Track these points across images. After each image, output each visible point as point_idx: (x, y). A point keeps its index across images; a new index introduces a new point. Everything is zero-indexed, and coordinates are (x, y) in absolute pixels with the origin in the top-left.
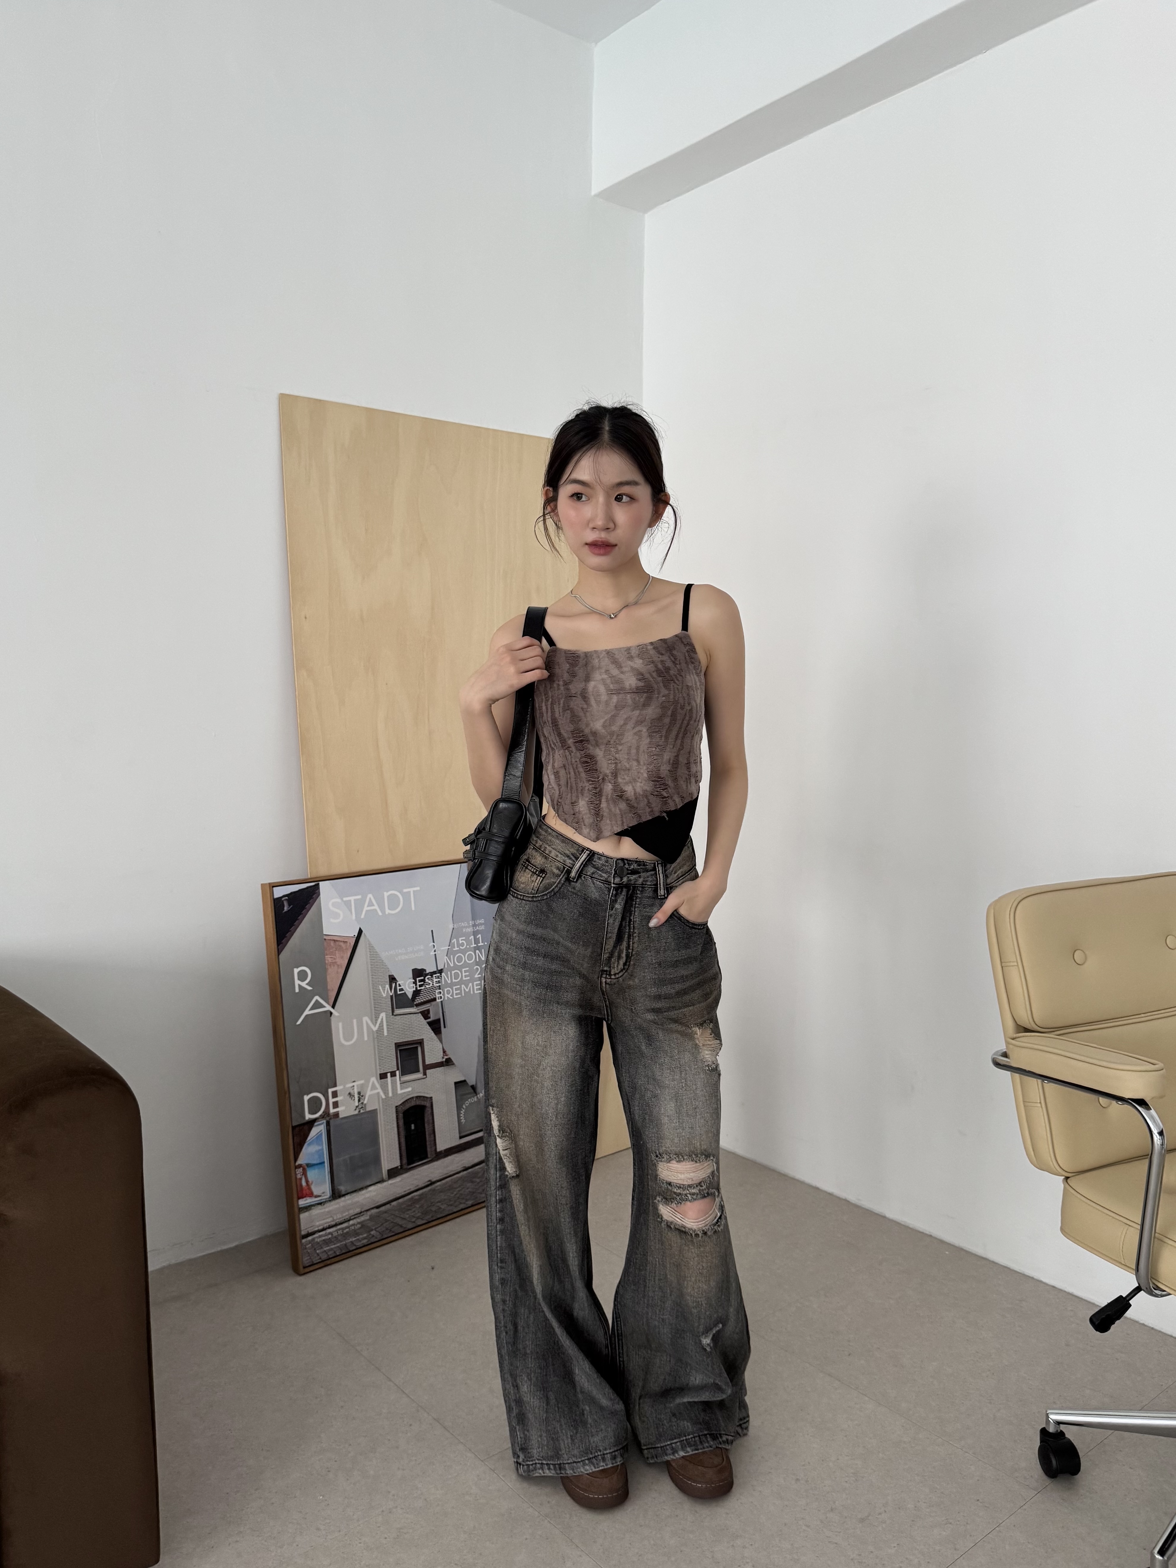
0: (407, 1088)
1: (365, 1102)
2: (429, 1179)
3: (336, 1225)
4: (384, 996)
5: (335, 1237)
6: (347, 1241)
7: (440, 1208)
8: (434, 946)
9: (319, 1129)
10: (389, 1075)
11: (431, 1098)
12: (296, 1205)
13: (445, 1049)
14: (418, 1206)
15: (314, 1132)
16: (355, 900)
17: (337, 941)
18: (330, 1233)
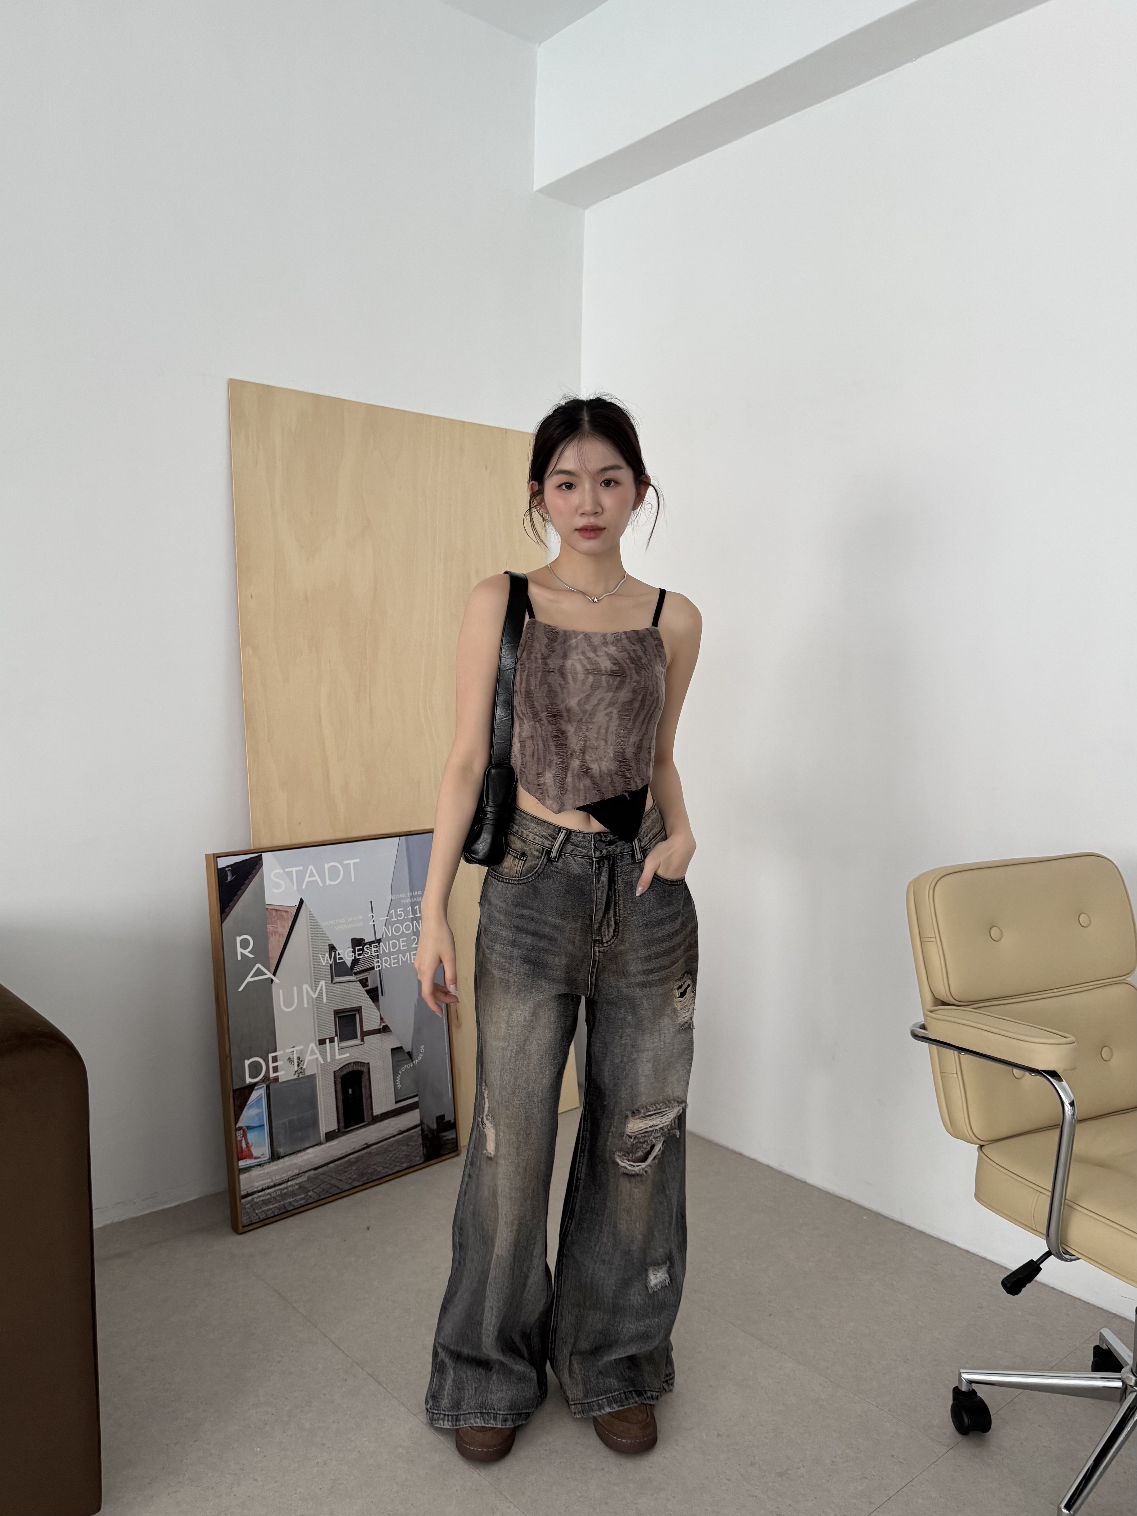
0: (344, 1054)
1: (304, 1067)
2: (365, 1142)
3: (275, 1186)
4: (324, 964)
5: (274, 1197)
6: (285, 1202)
7: (376, 1170)
8: (373, 916)
9: (259, 1093)
10: (328, 1041)
11: (369, 1063)
12: (236, 1167)
13: (383, 1017)
14: (354, 1168)
15: (254, 1095)
16: (296, 871)
17: (279, 910)
18: (268, 1194)
